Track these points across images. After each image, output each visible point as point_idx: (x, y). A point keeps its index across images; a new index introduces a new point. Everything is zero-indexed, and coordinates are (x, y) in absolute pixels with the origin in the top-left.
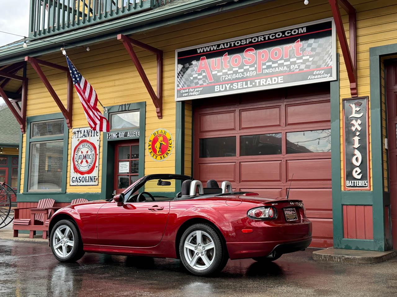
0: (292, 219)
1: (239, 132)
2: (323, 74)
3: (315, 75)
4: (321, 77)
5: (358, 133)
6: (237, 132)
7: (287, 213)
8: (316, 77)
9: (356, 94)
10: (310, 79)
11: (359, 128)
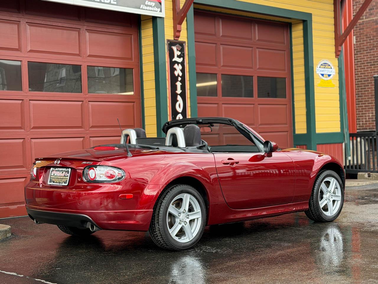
0: (56, 183)
1: (26, 55)
2: (154, 7)
3: (147, 6)
4: (153, 10)
5: (180, 79)
6: (23, 55)
7: (54, 174)
8: (148, 8)
9: (178, 37)
10: (142, 9)
11: (181, 74)
